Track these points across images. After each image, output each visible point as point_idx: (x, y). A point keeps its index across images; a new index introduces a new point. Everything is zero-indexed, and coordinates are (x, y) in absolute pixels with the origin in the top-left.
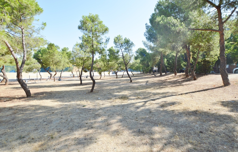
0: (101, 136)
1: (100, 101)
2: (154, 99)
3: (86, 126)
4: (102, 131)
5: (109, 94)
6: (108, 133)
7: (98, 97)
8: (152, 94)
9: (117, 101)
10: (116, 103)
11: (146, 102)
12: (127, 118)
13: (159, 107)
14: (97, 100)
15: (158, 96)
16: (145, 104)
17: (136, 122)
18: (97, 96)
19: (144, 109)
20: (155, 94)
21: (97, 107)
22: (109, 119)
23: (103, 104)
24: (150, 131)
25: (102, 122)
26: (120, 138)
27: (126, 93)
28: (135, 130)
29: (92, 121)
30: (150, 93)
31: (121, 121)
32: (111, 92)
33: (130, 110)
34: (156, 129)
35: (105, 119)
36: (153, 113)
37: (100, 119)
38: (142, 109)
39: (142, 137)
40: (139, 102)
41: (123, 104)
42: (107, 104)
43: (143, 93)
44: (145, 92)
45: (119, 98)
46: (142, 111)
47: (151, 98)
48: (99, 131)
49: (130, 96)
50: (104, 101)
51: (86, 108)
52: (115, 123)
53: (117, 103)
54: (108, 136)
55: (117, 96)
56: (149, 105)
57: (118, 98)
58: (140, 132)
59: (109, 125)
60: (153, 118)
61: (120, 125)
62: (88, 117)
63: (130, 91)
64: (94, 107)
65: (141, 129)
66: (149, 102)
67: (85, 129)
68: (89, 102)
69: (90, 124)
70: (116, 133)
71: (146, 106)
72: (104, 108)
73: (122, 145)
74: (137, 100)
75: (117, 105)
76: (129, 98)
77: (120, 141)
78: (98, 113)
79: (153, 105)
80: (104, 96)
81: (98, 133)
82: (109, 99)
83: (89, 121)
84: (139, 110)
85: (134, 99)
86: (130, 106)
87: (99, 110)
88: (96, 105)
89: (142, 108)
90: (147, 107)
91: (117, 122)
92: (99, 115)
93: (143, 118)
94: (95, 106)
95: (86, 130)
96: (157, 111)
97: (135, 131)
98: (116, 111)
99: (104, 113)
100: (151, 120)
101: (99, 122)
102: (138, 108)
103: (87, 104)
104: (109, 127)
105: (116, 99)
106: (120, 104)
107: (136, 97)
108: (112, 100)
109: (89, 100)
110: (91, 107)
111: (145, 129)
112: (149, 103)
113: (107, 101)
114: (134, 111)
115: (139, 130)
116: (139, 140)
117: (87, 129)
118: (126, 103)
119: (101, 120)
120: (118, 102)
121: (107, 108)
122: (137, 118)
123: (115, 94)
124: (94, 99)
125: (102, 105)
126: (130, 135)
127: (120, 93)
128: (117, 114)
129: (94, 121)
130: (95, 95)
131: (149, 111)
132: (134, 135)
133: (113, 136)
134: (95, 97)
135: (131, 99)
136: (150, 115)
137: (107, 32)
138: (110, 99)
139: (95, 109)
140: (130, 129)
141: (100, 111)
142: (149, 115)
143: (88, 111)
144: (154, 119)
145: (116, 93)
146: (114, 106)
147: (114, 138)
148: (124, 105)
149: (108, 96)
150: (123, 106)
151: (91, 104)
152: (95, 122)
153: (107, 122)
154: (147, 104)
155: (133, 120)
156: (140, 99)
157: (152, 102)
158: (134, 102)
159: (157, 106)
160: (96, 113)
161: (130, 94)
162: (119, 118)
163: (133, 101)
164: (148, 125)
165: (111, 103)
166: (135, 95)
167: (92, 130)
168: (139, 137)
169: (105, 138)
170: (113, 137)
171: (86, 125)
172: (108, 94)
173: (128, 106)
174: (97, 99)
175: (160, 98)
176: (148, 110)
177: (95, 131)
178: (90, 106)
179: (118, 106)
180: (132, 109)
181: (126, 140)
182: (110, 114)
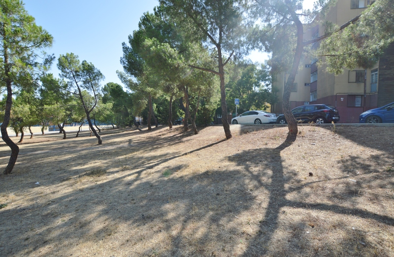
0: (74, 249)
1: (43, 187)
2: (150, 166)
3: (25, 245)
4: (72, 241)
5: (60, 172)
6: (88, 240)
7: (34, 181)
8: (146, 158)
9: (85, 180)
10: (83, 184)
11: (139, 173)
12: (116, 204)
13: (162, 177)
14: (33, 187)
15: (155, 162)
16: (139, 175)
17: (134, 205)
18: (30, 180)
19: (140, 184)
20: (149, 159)
21: (41, 201)
22: (80, 215)
23: (54, 193)
24: (159, 212)
25: (65, 224)
26: (116, 239)
27: (97, 163)
28: (136, 218)
29: (39, 231)
30: (142, 158)
31: (105, 212)
32: (62, 166)
33: (117, 190)
34: (168, 206)
35: (71, 217)
36: (155, 186)
37: (59, 221)
38: (137, 185)
39: (151, 223)
40: (129, 175)
41: (99, 183)
42: (63, 190)
43: (129, 160)
44: (132, 158)
45: (88, 175)
46: (138, 187)
47: (145, 166)
48: (66, 242)
49: (108, 167)
50: (54, 186)
51: (9, 210)
52: (95, 219)
53: (87, 184)
54: (89, 243)
55: (82, 172)
56: (147, 177)
57: (85, 175)
58: (145, 219)
59: (83, 225)
60: (158, 193)
61: (107, 219)
62: (24, 227)
63: (105, 159)
64: (31, 203)
65: (146, 214)
66: (145, 172)
67: (26, 251)
68: (12, 196)
69: (37, 237)
70: (104, 234)
71: (142, 178)
72: (61, 199)
73: (123, 246)
74: (123, 172)
75: (87, 188)
76: (108, 171)
77: (117, 243)
78: (49, 211)
79: (152, 175)
80: (48, 177)
81: (65, 246)
82: (64, 180)
83: (31, 234)
84: (132, 187)
85: (117, 172)
86: (114, 183)
87: (49, 204)
88: (37, 198)
89: (136, 183)
90: (144, 180)
91: (100, 216)
92: (55, 215)
93: (143, 198)
94: (32, 200)
95: (31, 251)
96: (161, 181)
97: (136, 220)
98: (89, 198)
99: (63, 207)
100: (155, 197)
101: (59, 227)
102: (129, 184)
103: (8, 201)
104: (85, 229)
105: (79, 177)
106: (93, 184)
107: (120, 168)
108: (71, 181)
109: (11, 192)
110: (25, 204)
111: (152, 212)
112: (145, 174)
113: (59, 185)
114: (124, 190)
115: (143, 216)
116: (147, 230)
117: (31, 249)
118: (105, 181)
119: (64, 222)
120: (87, 182)
121: (67, 196)
122: (133, 200)
123: (75, 168)
124: (23, 187)
125: (51, 195)
126: (130, 228)
127: (84, 165)
128: (94, 203)
129: (45, 228)
130: (23, 179)
131: (149, 185)
132: (138, 226)
133: (100, 240)
134: (24, 182)
135: (113, 173)
136: (153, 190)
137: (49, 43)
138: (67, 180)
139: (36, 206)
140: (126, 219)
141: (54, 206)
142: (150, 190)
143: (20, 213)
144: (160, 194)
145: (76, 166)
146: (82, 190)
147: (104, 242)
148: (101, 184)
149: (60, 174)
150: (102, 186)
151: (18, 198)
152: (49, 231)
153: (78, 222)
154: (143, 175)
155: (128, 205)
156: (129, 169)
157: (149, 170)
158: (120, 176)
159: (158, 175)
160: (45, 213)
161: (106, 165)
162: (100, 208)
163: (117, 175)
164: (153, 205)
165: (74, 187)
166: (117, 164)
167: (48, 246)
168: (147, 225)
169: (85, 250)
170: (101, 242)
171: (26, 243)
172: (58, 170)
173: (110, 184)
174: (33, 185)
175: (160, 163)
176: (147, 183)
177: (56, 245)
178: (20, 202)
179: (92, 188)
180: (121, 188)
181: (128, 237)
182: (79, 206)
